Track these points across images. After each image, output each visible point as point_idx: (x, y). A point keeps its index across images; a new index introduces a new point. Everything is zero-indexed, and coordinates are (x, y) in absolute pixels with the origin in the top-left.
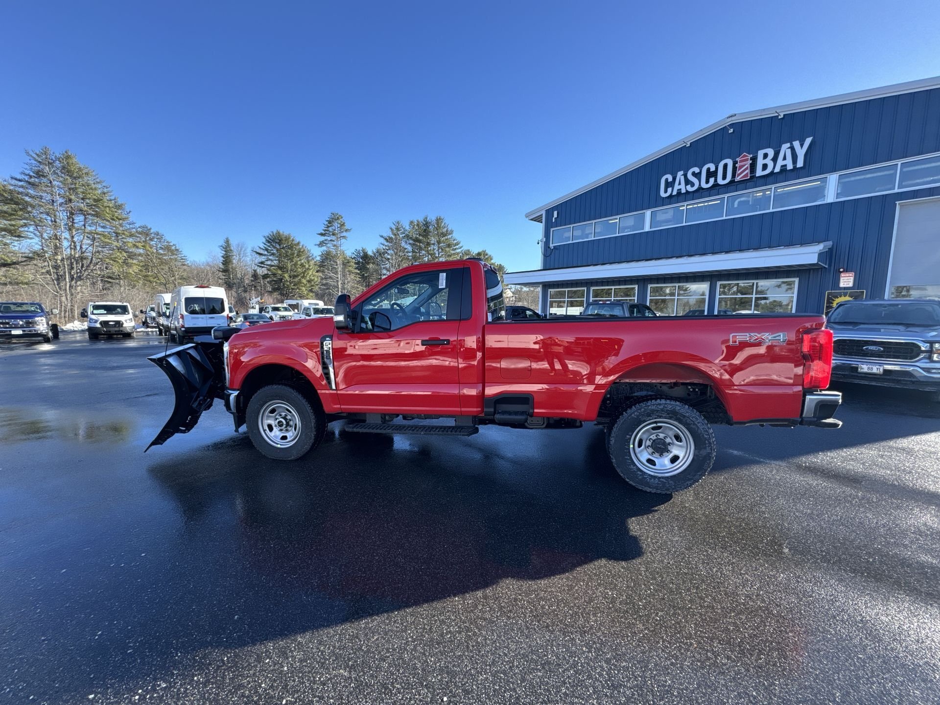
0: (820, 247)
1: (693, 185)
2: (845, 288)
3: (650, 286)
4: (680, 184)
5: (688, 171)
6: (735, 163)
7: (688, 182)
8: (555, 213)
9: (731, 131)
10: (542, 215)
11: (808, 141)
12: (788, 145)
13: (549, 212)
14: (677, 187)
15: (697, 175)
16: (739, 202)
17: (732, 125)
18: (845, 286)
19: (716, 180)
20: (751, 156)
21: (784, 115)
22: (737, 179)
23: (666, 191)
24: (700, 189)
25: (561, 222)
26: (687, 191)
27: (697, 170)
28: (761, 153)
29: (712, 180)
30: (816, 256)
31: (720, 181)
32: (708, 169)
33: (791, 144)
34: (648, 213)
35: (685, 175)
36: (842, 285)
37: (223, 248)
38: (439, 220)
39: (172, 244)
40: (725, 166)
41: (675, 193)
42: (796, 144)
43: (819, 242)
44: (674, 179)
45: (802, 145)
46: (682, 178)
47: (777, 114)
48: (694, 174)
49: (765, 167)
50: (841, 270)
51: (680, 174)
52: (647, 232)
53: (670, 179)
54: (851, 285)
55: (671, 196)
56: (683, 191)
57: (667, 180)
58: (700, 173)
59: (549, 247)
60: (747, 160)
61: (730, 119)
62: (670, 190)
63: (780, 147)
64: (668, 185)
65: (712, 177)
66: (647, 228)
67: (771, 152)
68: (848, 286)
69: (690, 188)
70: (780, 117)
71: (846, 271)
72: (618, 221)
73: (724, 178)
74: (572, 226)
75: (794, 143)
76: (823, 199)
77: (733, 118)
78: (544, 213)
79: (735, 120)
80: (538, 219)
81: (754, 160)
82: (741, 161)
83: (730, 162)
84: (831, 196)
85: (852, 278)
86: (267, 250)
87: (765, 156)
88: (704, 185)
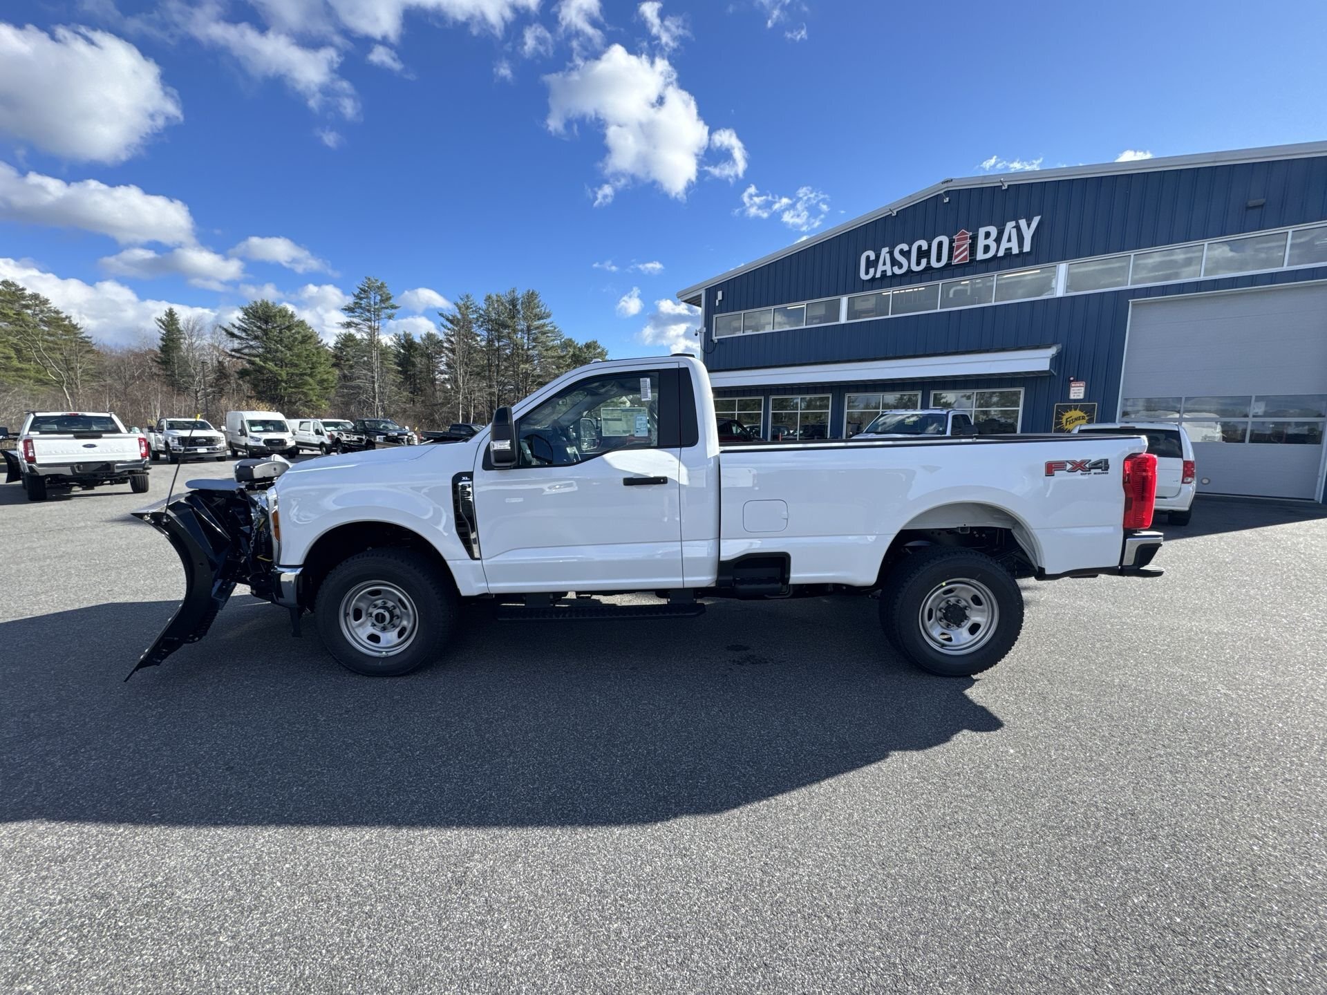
0: (1052, 351)
1: (901, 266)
2: (1075, 401)
3: (847, 395)
4: (884, 264)
5: (894, 248)
6: (951, 242)
7: (894, 262)
8: (720, 294)
9: (947, 200)
10: (701, 295)
11: (1036, 221)
12: (1013, 223)
13: (711, 292)
14: (880, 268)
15: (906, 254)
16: (955, 292)
17: (947, 193)
18: (1075, 398)
19: (929, 262)
20: (971, 234)
21: (1009, 186)
22: (955, 262)
23: (867, 273)
24: (910, 271)
25: (727, 306)
26: (893, 273)
27: (905, 247)
28: (982, 231)
29: (924, 262)
30: (1048, 361)
31: (934, 264)
32: (920, 247)
33: (1017, 222)
34: (844, 301)
35: (891, 253)
36: (1072, 397)
37: (164, 324)
38: (531, 297)
39: (63, 315)
40: (940, 244)
41: (878, 275)
42: (1023, 223)
43: (1049, 347)
44: (878, 257)
45: (1029, 226)
46: (888, 256)
47: (1001, 184)
48: (902, 252)
49: (987, 249)
50: (1072, 379)
51: (885, 250)
52: (843, 325)
53: (873, 257)
54: (1081, 396)
55: (873, 279)
56: (889, 273)
57: (868, 257)
59: (712, 340)
60: (966, 238)
61: (945, 185)
62: (872, 271)
63: (1004, 225)
64: (871, 264)
65: (924, 257)
66: (843, 319)
67: (993, 230)
68: (1078, 398)
69: (897, 271)
70: (1003, 188)
71: (1077, 380)
72: (805, 306)
73: (939, 259)
74: (743, 312)
75: (1020, 221)
76: (1049, 292)
77: (950, 184)
78: (703, 292)
79: (952, 187)
80: (694, 301)
81: (974, 239)
82: (959, 240)
83: (945, 240)
84: (1060, 291)
85: (1083, 389)
86: (245, 330)
87: (988, 235)
88: (915, 268)
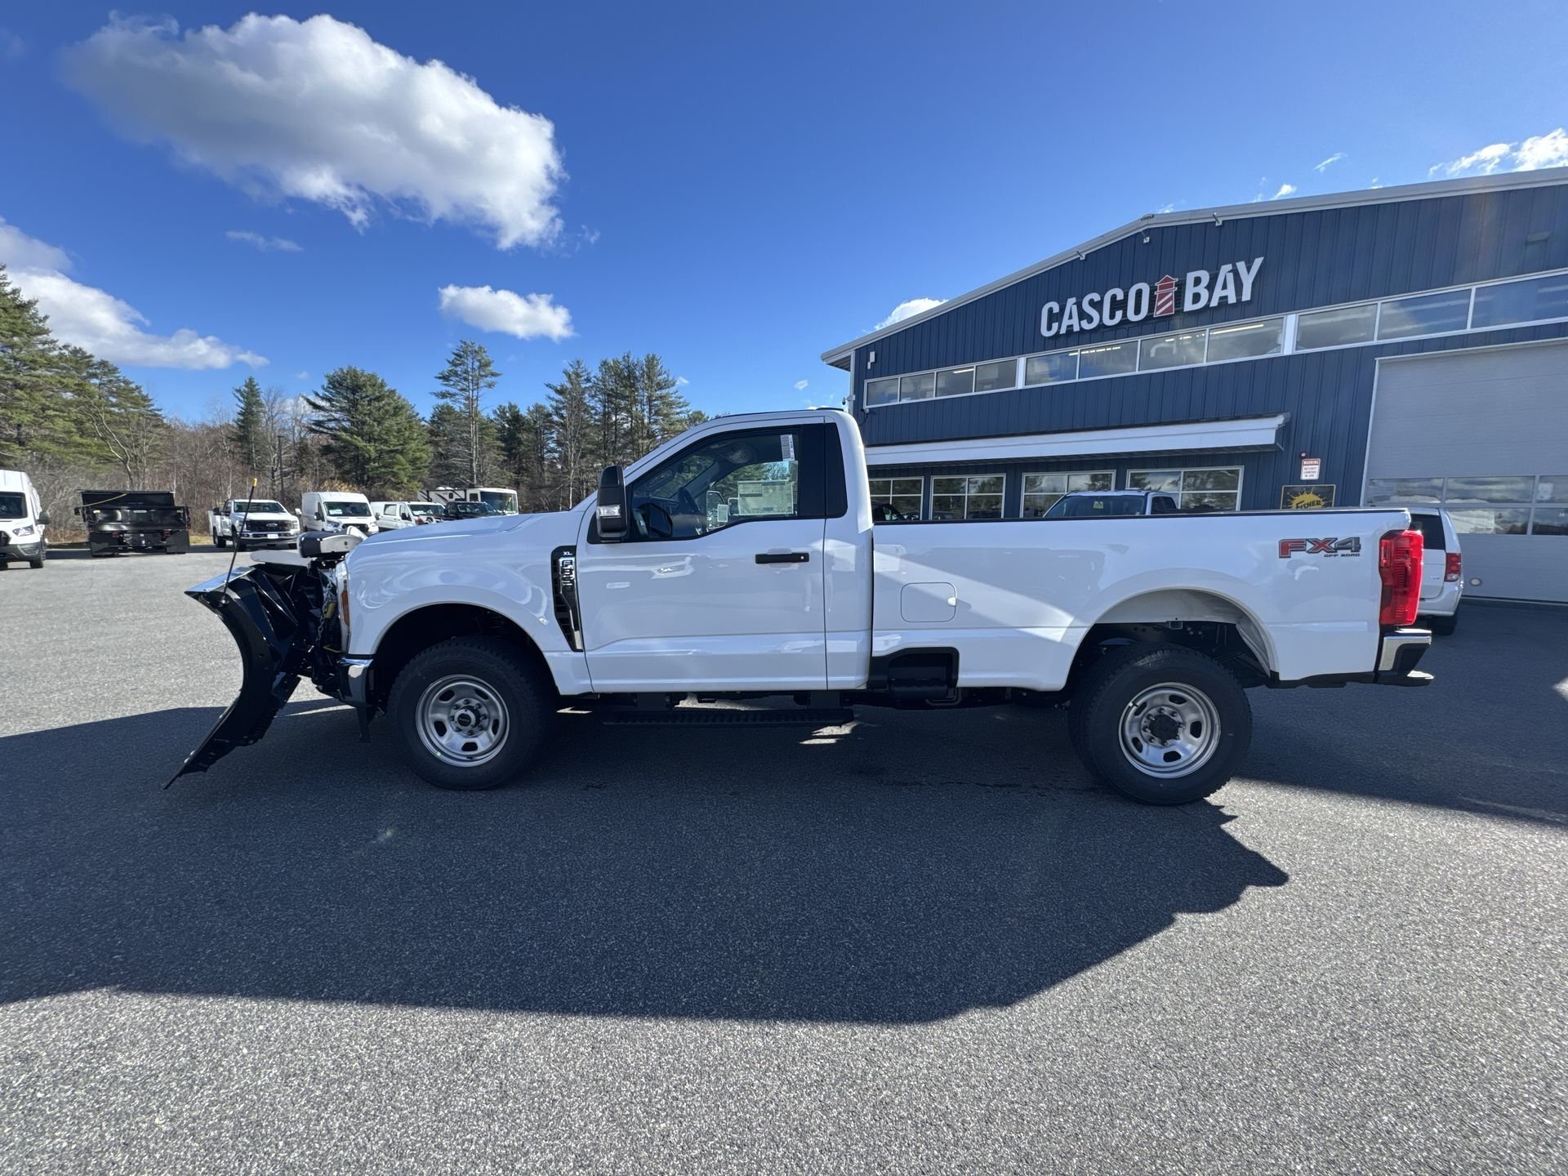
0: (1279, 420)
1: (1090, 320)
2: (1308, 482)
3: (1025, 475)
4: (1070, 317)
5: (1083, 298)
6: (1153, 290)
7: (1083, 315)
8: (872, 355)
9: (1147, 240)
10: (850, 357)
11: (1258, 262)
12: (1229, 267)
13: (862, 352)
14: (1066, 322)
15: (1097, 306)
16: (1157, 350)
17: (1148, 232)
18: (1308, 478)
19: (1125, 314)
20: (1177, 280)
21: (1223, 222)
22: (1157, 314)
23: (1049, 328)
24: (1101, 326)
25: (880, 369)
26: (1081, 329)
27: (1096, 297)
28: (1190, 277)
29: (1119, 314)
30: (1273, 433)
31: (1132, 317)
32: (1114, 297)
33: (1234, 266)
34: (1022, 361)
35: (1079, 305)
36: (1304, 477)
38: (651, 362)
40: (1139, 293)
41: (1063, 331)
42: (1241, 266)
43: (1274, 415)
44: (1062, 309)
45: (1249, 269)
46: (1075, 309)
47: (1214, 220)
48: (1092, 303)
49: (1196, 298)
50: (1303, 455)
51: (1071, 301)
52: (1021, 390)
53: (1056, 309)
54: (1316, 476)
55: (1057, 335)
56: (1076, 329)
57: (1051, 310)
58: (1101, 302)
59: (863, 410)
60: (1171, 286)
61: (1145, 222)
62: (1055, 326)
63: (1218, 269)
64: (1054, 318)
65: (1118, 309)
66: (1020, 384)
67: (1205, 276)
68: (1312, 478)
69: (1086, 325)
70: (1217, 224)
71: (1310, 456)
72: (974, 370)
73: (1137, 311)
74: (899, 377)
75: (1237, 264)
76: (1275, 350)
77: (1151, 221)
78: (852, 354)
79: (1153, 224)
80: (842, 364)
81: (1181, 286)
82: (1161, 287)
83: (1145, 288)
84: (1288, 347)
85: (1317, 468)
87: (1197, 281)
88: (1108, 322)
